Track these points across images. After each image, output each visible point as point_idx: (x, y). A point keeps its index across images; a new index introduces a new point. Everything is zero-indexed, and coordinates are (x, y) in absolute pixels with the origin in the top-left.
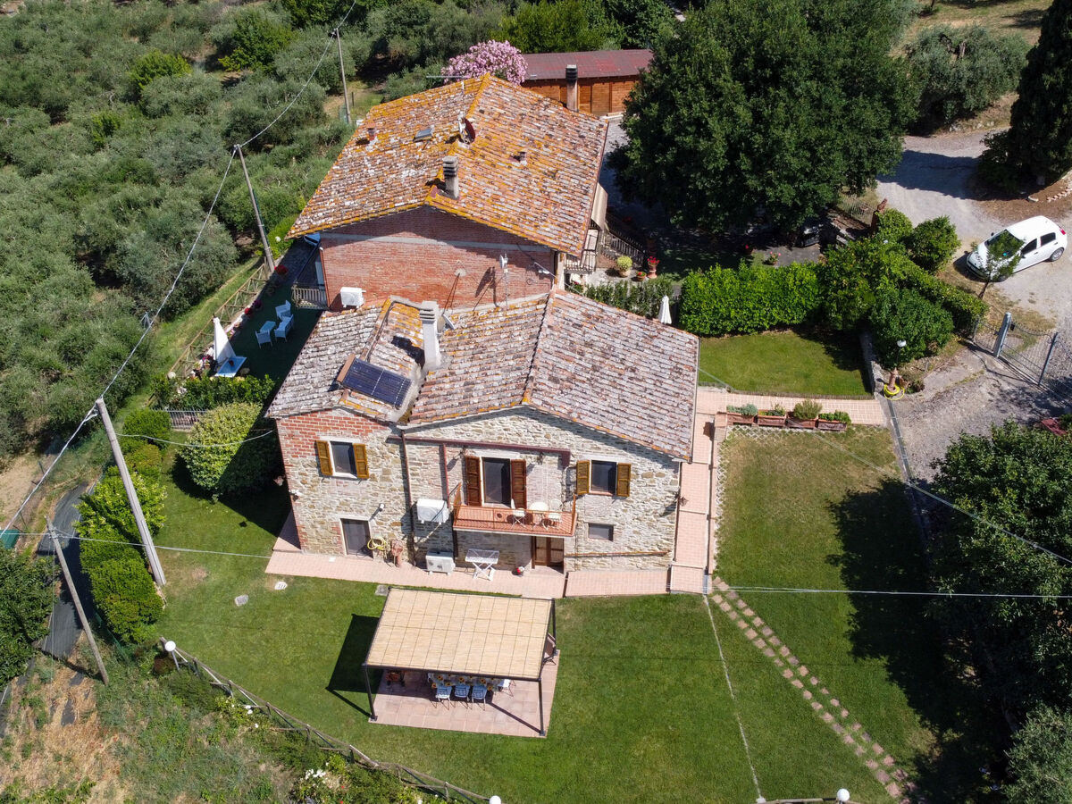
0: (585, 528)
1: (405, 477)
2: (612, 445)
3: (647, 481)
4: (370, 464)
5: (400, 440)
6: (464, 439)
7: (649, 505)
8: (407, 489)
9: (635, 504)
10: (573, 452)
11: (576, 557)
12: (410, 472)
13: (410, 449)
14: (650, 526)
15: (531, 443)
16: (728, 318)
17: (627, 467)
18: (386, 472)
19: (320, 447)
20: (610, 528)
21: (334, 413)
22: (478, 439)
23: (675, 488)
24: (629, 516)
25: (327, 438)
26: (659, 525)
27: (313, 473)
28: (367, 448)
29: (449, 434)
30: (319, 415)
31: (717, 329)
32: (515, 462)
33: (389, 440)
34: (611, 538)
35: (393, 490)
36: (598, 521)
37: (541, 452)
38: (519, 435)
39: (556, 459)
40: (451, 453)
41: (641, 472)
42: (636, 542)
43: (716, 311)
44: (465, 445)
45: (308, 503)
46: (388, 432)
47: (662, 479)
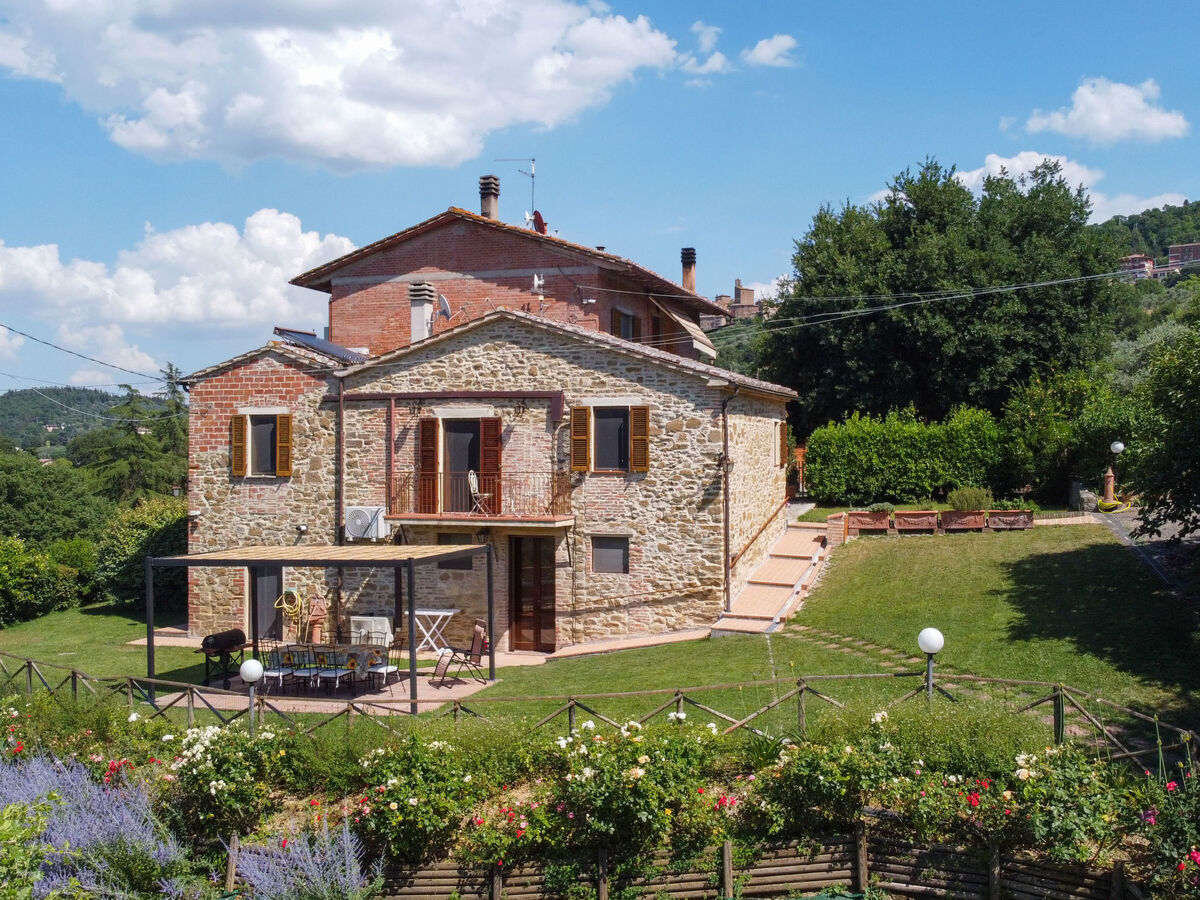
0: (586, 547)
1: (338, 472)
2: (621, 375)
3: (675, 437)
4: (295, 452)
5: (332, 403)
6: (419, 389)
7: (680, 489)
8: (338, 494)
9: (658, 488)
10: (568, 395)
11: (575, 614)
12: (346, 460)
13: (352, 418)
14: (685, 532)
15: (509, 387)
17: (642, 412)
18: (315, 464)
19: (238, 422)
20: (621, 542)
21: (261, 366)
22: (440, 387)
23: (717, 447)
24: (651, 515)
25: (247, 411)
26: (697, 528)
27: (221, 475)
28: (295, 423)
29: (402, 383)
30: (241, 372)
32: (486, 420)
33: (326, 400)
34: (626, 570)
35: (321, 497)
36: (605, 529)
37: (521, 400)
38: (494, 374)
39: (542, 413)
40: (405, 419)
41: (665, 422)
42: (663, 570)
44: (418, 400)
45: (209, 536)
46: (324, 389)
47: (697, 432)
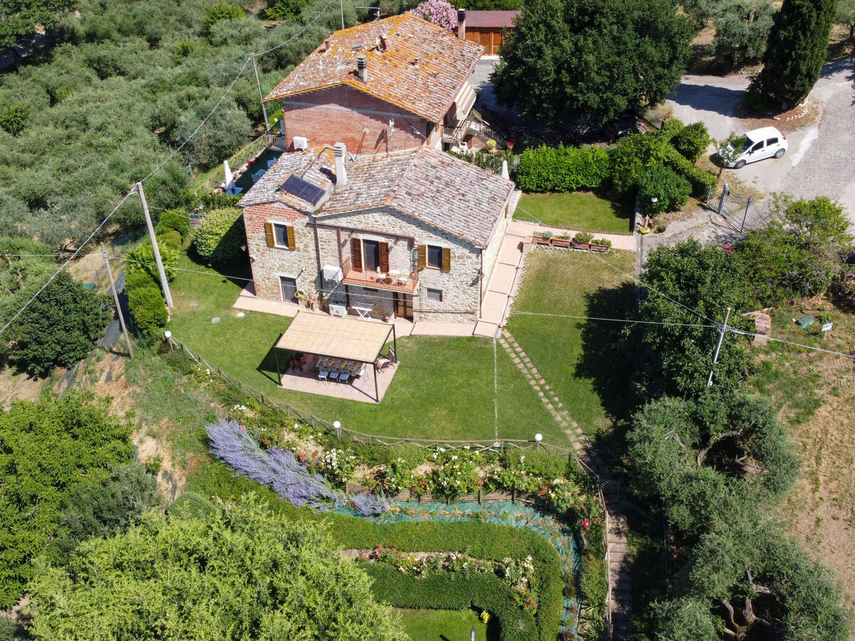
0: (425, 292)
1: (317, 250)
2: (439, 235)
3: (461, 260)
4: (296, 240)
5: (313, 225)
6: (351, 226)
7: (463, 278)
8: (318, 258)
9: (454, 276)
10: (417, 239)
11: (420, 312)
12: (320, 247)
13: (320, 232)
14: (464, 292)
15: (391, 231)
16: (548, 180)
17: (448, 251)
18: (306, 246)
19: (267, 227)
20: (440, 292)
21: (276, 205)
22: (360, 227)
23: (478, 267)
24: (451, 285)
25: (272, 221)
26: (469, 292)
27: (263, 244)
28: (295, 229)
29: (343, 222)
30: (267, 206)
31: (541, 187)
32: (382, 243)
33: (308, 224)
34: (441, 301)
35: (310, 258)
36: (432, 287)
37: (397, 238)
38: (384, 225)
39: (406, 243)
40: (344, 235)
41: (457, 255)
42: (456, 303)
43: (539, 175)
44: (352, 231)
45: (260, 265)
46: (307, 220)
47: (470, 260)
